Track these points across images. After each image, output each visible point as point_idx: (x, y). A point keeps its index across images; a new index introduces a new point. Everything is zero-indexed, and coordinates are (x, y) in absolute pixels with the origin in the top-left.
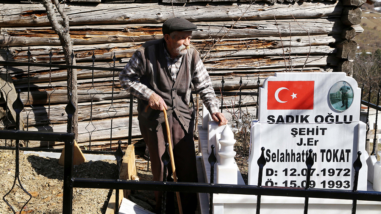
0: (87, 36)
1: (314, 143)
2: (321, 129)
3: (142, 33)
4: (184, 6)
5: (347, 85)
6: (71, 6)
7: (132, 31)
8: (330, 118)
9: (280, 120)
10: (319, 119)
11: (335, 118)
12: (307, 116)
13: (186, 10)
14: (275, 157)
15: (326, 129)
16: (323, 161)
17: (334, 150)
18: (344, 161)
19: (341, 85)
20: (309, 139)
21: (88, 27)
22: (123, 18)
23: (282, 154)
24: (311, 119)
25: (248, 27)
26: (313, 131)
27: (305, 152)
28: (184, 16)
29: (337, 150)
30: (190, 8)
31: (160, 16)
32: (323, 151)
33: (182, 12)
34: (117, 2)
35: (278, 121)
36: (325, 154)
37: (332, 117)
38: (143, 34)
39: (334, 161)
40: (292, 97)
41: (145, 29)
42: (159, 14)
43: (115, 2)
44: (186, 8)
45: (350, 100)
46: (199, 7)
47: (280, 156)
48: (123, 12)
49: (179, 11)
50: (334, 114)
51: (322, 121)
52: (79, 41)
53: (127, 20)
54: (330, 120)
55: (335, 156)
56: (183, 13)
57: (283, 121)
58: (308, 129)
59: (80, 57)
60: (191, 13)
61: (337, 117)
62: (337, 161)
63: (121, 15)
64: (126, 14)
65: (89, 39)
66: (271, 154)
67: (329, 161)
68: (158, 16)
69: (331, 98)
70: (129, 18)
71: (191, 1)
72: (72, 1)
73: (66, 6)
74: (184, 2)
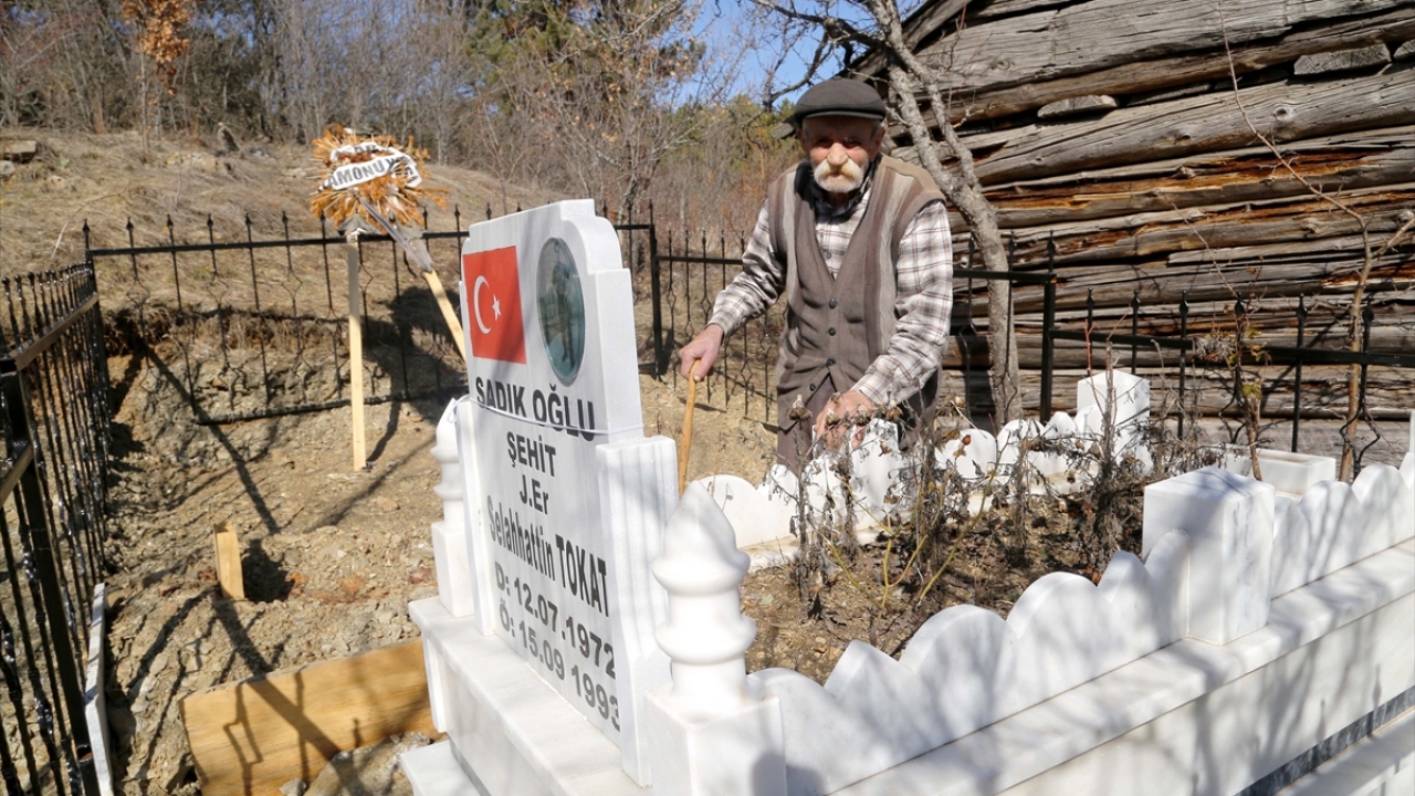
0: (1078, 198)
1: (542, 502)
3: (1234, 175)
4: (1380, 73)
6: (1043, 128)
7: (1203, 174)
13: (1386, 86)
21: (1085, 175)
22: (1171, 139)
28: (1375, 106)
30: (1399, 76)
31: (1288, 118)
33: (1367, 97)
34: (1158, 97)
38: (1236, 179)
41: (1240, 164)
42: (1282, 112)
43: (1154, 98)
44: (1388, 77)
48: (1168, 123)
49: (1358, 92)
52: (1061, 213)
53: (1183, 143)
56: (1375, 98)
59: (1063, 253)
60: (1405, 93)
63: (1164, 132)
64: (1177, 127)
65: (1083, 206)
68: (1279, 118)
70: (1187, 137)
71: (1400, 52)
72: (1041, 113)
73: (1032, 129)
74: (1375, 61)
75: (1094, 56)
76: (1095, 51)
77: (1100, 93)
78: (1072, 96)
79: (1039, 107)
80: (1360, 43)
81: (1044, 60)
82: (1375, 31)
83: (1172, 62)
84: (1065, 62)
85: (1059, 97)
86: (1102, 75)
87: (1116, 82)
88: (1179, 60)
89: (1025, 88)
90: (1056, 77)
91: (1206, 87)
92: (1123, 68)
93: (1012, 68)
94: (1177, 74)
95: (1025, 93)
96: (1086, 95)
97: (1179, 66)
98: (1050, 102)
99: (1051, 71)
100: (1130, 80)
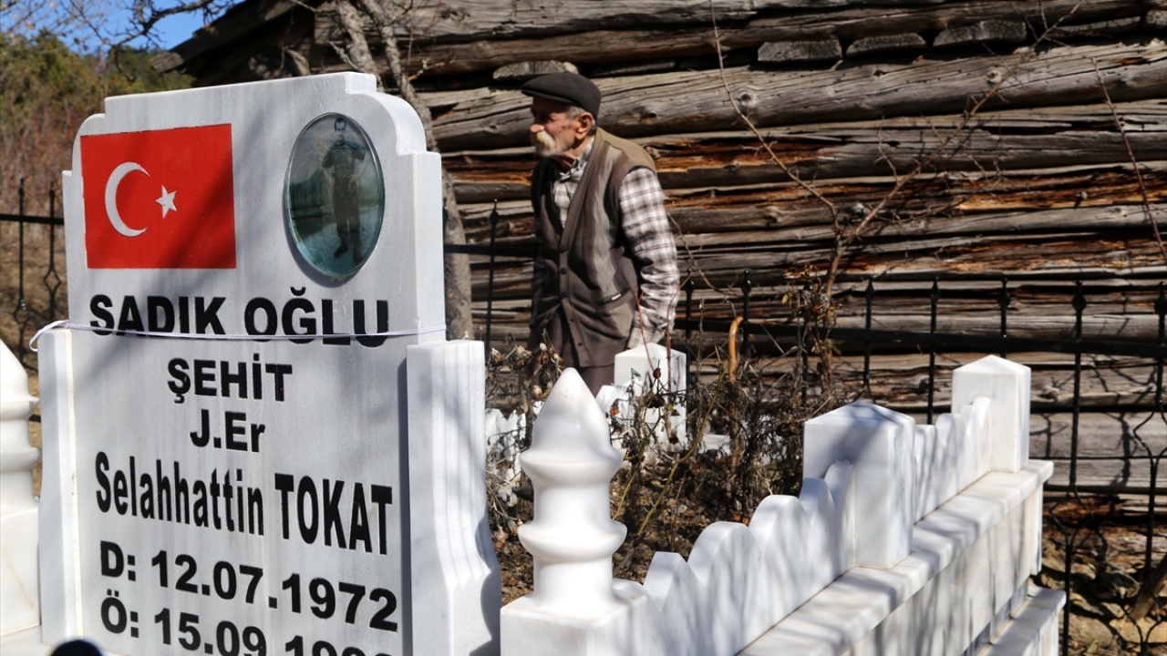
1: (247, 438)
2: (270, 368)
3: (698, 159)
4: (834, 68)
5: (350, 135)
6: (498, 93)
7: (667, 156)
8: (299, 313)
9: (130, 317)
10: (261, 318)
11: (317, 315)
12: (218, 302)
13: (839, 81)
14: (124, 493)
15: (288, 369)
16: (286, 535)
17: (326, 483)
18: (369, 548)
19: (329, 134)
20: (230, 416)
22: (637, 115)
23: (146, 479)
24: (231, 316)
25: (1077, 126)
26: (241, 378)
27: (221, 481)
28: (830, 100)
29: (339, 485)
30: (850, 73)
31: (753, 103)
32: (284, 482)
33: (823, 89)
34: (623, 70)
35: (124, 324)
36: (293, 497)
37: (308, 307)
38: (700, 163)
39: (328, 542)
40: (159, 207)
41: (704, 148)
42: (746, 98)
43: (619, 71)
44: (839, 74)
45: (368, 218)
46: (884, 68)
47: (140, 491)
48: (633, 98)
49: (816, 84)
50: (315, 293)
51: (271, 329)
52: (517, 188)
53: (649, 122)
54: (304, 322)
55: (332, 514)
56: (830, 92)
57: (137, 324)
58: (225, 365)
59: (519, 234)
60: (856, 89)
61: (327, 305)
62: (342, 544)
63: (629, 108)
64: (643, 104)
66: (110, 475)
67: (309, 536)
68: (744, 103)
69: (294, 208)
70: (653, 116)
71: (851, 49)
72: (496, 75)
73: (485, 92)
74: (829, 55)
75: (559, 18)
76: (561, 12)
77: (562, 59)
78: (533, 59)
79: (495, 67)
80: (818, 36)
81: (503, 15)
82: (829, 26)
83: (640, 34)
84: (526, 21)
85: (519, 59)
86: (566, 40)
87: (580, 49)
88: (647, 33)
89: (480, 44)
90: (516, 36)
91: (672, 64)
92: (589, 35)
93: (467, 20)
94: (644, 47)
95: (480, 51)
96: (549, 59)
97: (646, 39)
98: (507, 63)
99: (511, 29)
100: (595, 48)
